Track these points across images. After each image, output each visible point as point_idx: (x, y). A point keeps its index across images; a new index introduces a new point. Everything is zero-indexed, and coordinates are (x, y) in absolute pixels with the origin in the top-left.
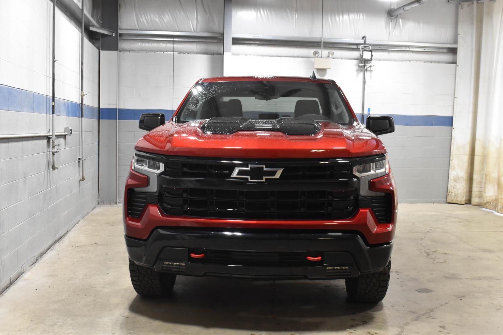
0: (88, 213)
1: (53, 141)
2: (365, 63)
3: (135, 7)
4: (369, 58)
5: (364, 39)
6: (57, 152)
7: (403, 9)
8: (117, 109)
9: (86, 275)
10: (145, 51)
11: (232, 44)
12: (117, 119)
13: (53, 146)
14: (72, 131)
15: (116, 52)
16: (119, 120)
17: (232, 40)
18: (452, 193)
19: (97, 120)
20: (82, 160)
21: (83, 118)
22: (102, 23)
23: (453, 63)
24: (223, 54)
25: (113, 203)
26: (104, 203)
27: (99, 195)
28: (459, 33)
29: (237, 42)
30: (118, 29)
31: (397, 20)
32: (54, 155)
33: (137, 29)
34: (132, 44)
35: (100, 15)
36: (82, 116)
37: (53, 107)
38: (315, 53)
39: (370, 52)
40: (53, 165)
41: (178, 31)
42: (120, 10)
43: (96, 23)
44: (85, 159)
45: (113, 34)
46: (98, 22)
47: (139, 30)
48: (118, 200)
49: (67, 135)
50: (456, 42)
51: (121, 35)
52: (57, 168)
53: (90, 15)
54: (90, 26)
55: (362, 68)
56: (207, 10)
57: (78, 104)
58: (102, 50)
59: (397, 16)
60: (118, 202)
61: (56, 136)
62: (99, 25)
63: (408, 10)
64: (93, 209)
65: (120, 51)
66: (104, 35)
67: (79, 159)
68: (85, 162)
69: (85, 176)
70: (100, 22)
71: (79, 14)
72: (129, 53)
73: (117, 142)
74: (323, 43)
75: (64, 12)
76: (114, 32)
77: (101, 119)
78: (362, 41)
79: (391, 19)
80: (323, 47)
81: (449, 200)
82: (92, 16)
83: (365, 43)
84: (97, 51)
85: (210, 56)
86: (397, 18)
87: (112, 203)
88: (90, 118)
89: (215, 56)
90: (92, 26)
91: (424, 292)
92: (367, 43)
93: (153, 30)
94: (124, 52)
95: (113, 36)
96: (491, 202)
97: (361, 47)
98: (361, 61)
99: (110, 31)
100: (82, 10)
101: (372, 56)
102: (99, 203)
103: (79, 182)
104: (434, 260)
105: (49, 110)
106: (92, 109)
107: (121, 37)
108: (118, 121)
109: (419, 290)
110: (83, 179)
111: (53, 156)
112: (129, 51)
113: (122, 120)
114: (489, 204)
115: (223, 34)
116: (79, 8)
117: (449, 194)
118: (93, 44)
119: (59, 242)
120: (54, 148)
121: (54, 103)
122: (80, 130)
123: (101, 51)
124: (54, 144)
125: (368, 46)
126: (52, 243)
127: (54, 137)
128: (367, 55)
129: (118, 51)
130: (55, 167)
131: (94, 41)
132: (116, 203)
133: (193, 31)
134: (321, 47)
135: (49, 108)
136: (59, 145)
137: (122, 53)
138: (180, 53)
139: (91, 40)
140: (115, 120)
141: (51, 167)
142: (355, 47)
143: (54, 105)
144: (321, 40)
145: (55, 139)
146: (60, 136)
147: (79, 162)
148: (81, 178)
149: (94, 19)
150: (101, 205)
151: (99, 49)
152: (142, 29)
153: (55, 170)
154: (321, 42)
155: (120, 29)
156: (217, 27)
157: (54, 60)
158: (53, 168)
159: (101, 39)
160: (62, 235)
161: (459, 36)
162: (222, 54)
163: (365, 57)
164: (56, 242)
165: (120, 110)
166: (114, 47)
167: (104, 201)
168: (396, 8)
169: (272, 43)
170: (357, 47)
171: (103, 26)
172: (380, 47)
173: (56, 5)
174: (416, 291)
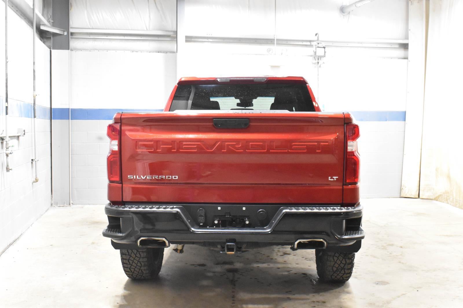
0: (42, 215)
1: (7, 142)
2: (318, 60)
3: (86, 6)
4: (323, 54)
5: (317, 35)
6: (11, 153)
7: (355, 6)
8: (69, 109)
9: (44, 277)
10: (97, 50)
11: (186, 42)
12: (69, 119)
13: (7, 147)
14: (25, 132)
15: (68, 51)
16: (71, 119)
17: (186, 38)
18: (405, 187)
19: (49, 121)
20: (35, 161)
21: (35, 118)
22: (53, 22)
23: (405, 58)
24: (177, 52)
25: (67, 205)
26: (57, 205)
27: (52, 197)
28: (409, 29)
29: (191, 40)
30: (70, 27)
31: (349, 16)
32: (8, 156)
33: (88, 28)
34: (84, 43)
35: (50, 13)
36: (35, 117)
37: (7, 107)
38: (269, 50)
39: (324, 49)
40: (7, 167)
41: (130, 29)
42: (71, 9)
43: (47, 22)
44: (38, 160)
45: (64, 33)
46: (48, 21)
47: (91, 29)
48: (71, 202)
49: (20, 136)
50: (407, 38)
51: (72, 34)
52: (11, 169)
53: (40, 13)
54: (41, 25)
55: (315, 65)
56: (159, 8)
57: (30, 105)
58: (53, 49)
59: (349, 12)
60: (72, 203)
61: (9, 137)
62: (50, 24)
63: (360, 7)
64: (46, 211)
65: (72, 50)
66: (55, 34)
67: (32, 160)
68: (38, 163)
69: (38, 177)
70: (51, 21)
71: (29, 13)
72: (81, 52)
73: (70, 142)
74: (277, 40)
75: (15, 11)
76: (65, 31)
77: (53, 119)
78: (315, 38)
79: (344, 16)
80: (277, 44)
81: (403, 195)
82: (43, 15)
83: (318, 40)
84: (49, 50)
85: (164, 54)
86: (349, 14)
87: (65, 204)
88: (42, 119)
89: (169, 54)
90: (43, 25)
91: (382, 284)
92: (320, 39)
93: (105, 28)
94: (76, 51)
95: (64, 35)
96: (442, 195)
97: (313, 43)
98: (314, 57)
99: (62, 30)
100: (33, 9)
101: (325, 52)
102: (52, 205)
103: (32, 184)
104: (391, 254)
105: (3, 111)
106: (44, 109)
107: (72, 36)
108: (71, 121)
109: (377, 283)
110: (37, 181)
111: (7, 158)
112: (81, 50)
113: (75, 120)
114: (441, 197)
115: (176, 32)
116: (31, 8)
117: (403, 188)
118: (44, 42)
119: (13, 245)
120: (7, 150)
121: (8, 103)
122: (33, 131)
123: (52, 51)
124: (8, 146)
125: (321, 43)
126: (7, 246)
127: (7, 139)
128: (320, 52)
129: (70, 50)
130: (9, 168)
131: (45, 40)
132: (70, 205)
133: (146, 29)
134: (274, 44)
135: (2, 109)
136: (13, 146)
137: (74, 52)
138: (133, 52)
139: (42, 39)
140: (68, 120)
141: (5, 169)
142: (308, 43)
143: (7, 106)
144: (274, 37)
145: (9, 140)
146: (13, 137)
147: (32, 163)
148: (35, 180)
149: (45, 18)
150: (54, 207)
151: (50, 48)
152: (94, 28)
153: (9, 172)
154: (274, 40)
155: (71, 28)
156: (170, 26)
157: (7, 60)
158: (7, 170)
159: (52, 38)
160: (16, 238)
161: (409, 32)
162: (175, 53)
163: (318, 54)
164: (10, 245)
165: (73, 110)
166: (66, 46)
167: (57, 203)
168: (348, 4)
169: (225, 41)
170: (311, 43)
171: (54, 25)
172: (333, 44)
173: (8, 6)
174: (374, 283)
